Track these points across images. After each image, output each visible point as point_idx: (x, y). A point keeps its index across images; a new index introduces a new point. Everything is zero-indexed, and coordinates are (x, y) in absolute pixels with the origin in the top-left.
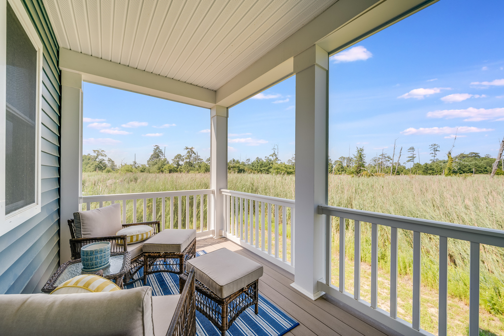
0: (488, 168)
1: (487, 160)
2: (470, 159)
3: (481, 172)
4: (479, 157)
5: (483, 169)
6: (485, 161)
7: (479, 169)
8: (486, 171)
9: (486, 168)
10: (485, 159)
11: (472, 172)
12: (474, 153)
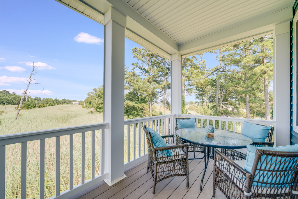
0: (14, 101)
1: (14, 96)
2: (3, 94)
3: (10, 104)
4: (9, 93)
5: (12, 101)
6: (13, 97)
7: (9, 102)
8: (13, 103)
9: (13, 101)
10: (13, 96)
11: (4, 104)
12: (6, 91)
